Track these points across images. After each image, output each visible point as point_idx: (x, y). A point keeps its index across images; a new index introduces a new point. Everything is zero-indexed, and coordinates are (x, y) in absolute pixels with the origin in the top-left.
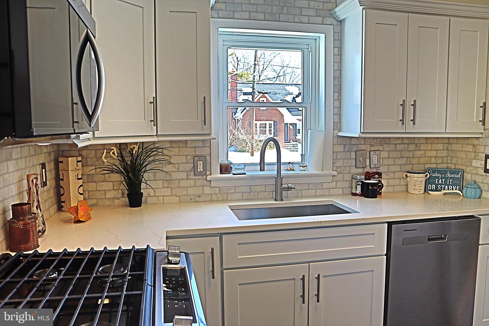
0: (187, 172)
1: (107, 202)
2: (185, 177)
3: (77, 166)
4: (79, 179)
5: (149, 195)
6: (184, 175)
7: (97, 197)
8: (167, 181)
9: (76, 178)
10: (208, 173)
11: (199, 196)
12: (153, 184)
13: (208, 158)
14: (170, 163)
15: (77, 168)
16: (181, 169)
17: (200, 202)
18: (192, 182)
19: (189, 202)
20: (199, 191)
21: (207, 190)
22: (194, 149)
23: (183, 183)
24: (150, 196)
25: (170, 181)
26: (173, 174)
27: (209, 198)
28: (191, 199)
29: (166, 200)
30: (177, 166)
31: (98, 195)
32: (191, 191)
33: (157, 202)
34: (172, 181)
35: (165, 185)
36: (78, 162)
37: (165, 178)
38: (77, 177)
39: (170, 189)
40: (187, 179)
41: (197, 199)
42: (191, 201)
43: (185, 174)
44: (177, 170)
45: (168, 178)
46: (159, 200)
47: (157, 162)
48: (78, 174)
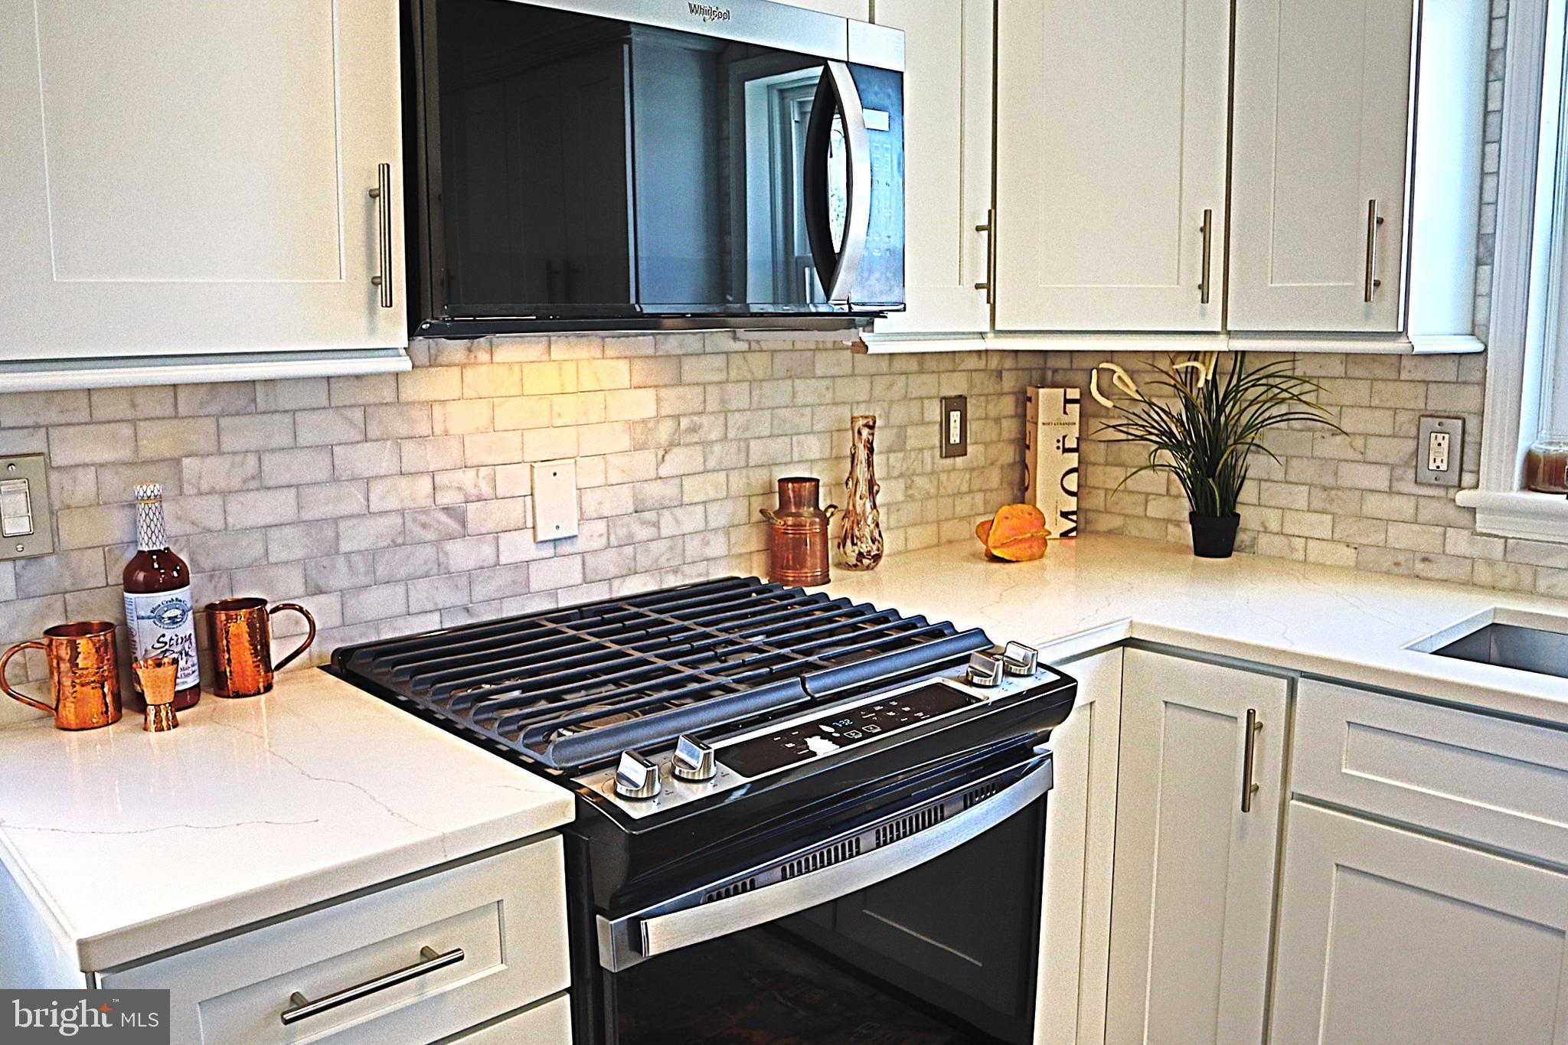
0: (1393, 468)
1: (1149, 530)
2: (1384, 485)
3: (1065, 413)
4: (1066, 450)
5: (1266, 528)
6: (1380, 478)
7: (1127, 511)
8: (1325, 489)
9: (1058, 448)
10: (1468, 479)
11: (1425, 560)
12: (1280, 494)
13: (1472, 424)
14: (1339, 431)
15: (1065, 418)
16: (1371, 456)
17: (1428, 579)
18: (1406, 506)
19: (1387, 573)
20: (1426, 540)
21: (1459, 542)
22: (1422, 388)
23: (1375, 505)
24: (1266, 531)
25: (1333, 492)
26: (1344, 468)
27: (1462, 571)
28: (1397, 564)
29: (1316, 550)
30: (1359, 443)
31: (1128, 504)
32: (1401, 536)
33: (1285, 552)
34: (1340, 493)
35: (1317, 504)
36: (1067, 401)
37: (1316, 481)
38: (1061, 445)
39: (1330, 517)
40: (1391, 492)
41: (1419, 566)
42: (1396, 570)
43: (1384, 472)
44: (1360, 457)
45: (1329, 481)
46: (1293, 549)
47: (1296, 424)
48: (1064, 437)
